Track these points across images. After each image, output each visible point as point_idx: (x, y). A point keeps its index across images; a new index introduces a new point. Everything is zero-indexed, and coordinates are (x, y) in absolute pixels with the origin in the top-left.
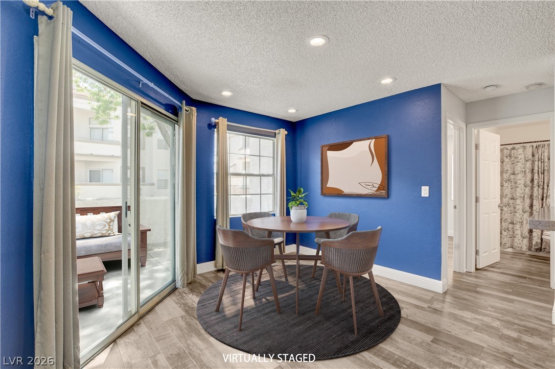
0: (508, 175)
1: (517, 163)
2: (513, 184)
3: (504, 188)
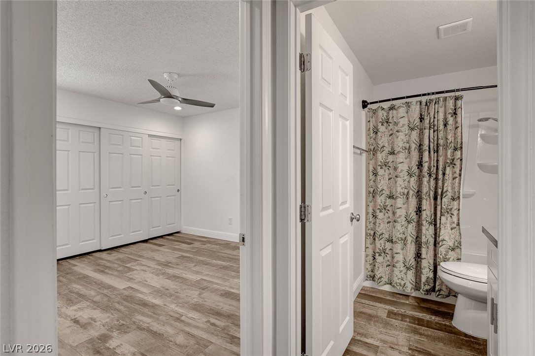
0: (384, 154)
1: (398, 134)
2: (392, 171)
3: (379, 178)
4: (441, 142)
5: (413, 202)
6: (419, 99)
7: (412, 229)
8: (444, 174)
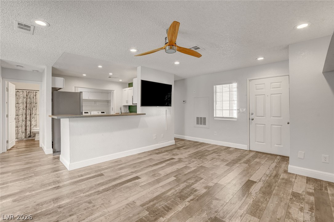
1: (20, 99)
2: (18, 108)
4: (32, 102)
5: (24, 116)
6: (26, 91)
7: (24, 123)
8: (33, 109)
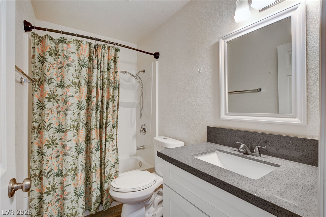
5: (83, 133)
6: (89, 40)
7: (82, 158)
8: (107, 108)
